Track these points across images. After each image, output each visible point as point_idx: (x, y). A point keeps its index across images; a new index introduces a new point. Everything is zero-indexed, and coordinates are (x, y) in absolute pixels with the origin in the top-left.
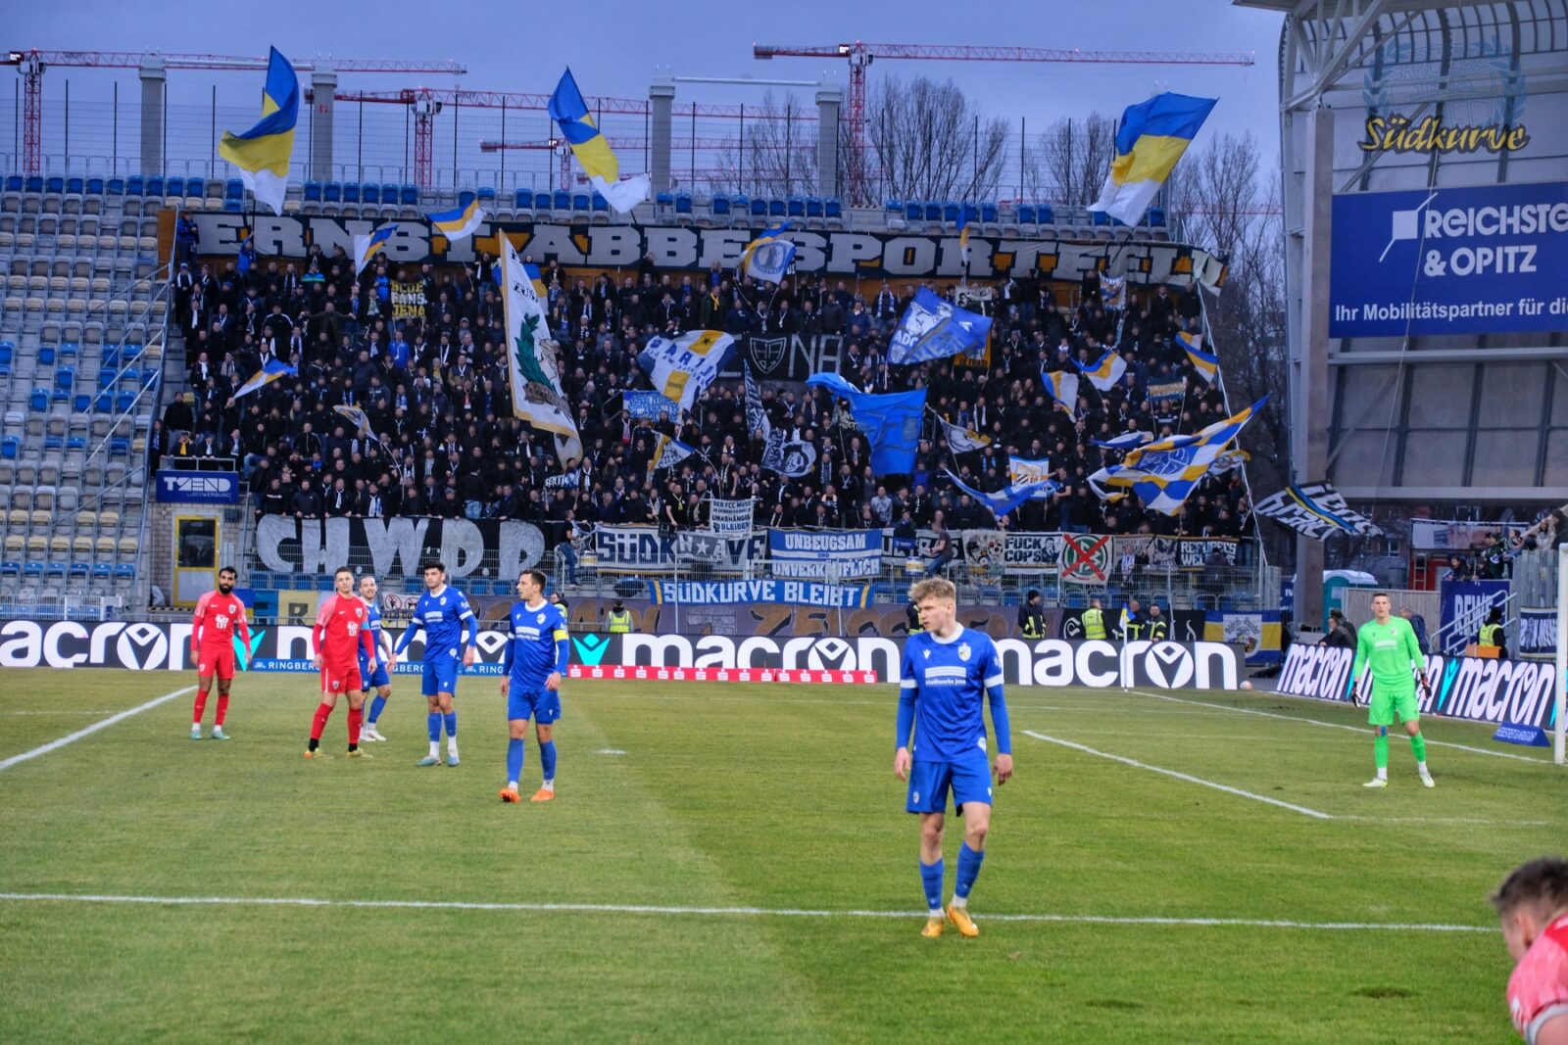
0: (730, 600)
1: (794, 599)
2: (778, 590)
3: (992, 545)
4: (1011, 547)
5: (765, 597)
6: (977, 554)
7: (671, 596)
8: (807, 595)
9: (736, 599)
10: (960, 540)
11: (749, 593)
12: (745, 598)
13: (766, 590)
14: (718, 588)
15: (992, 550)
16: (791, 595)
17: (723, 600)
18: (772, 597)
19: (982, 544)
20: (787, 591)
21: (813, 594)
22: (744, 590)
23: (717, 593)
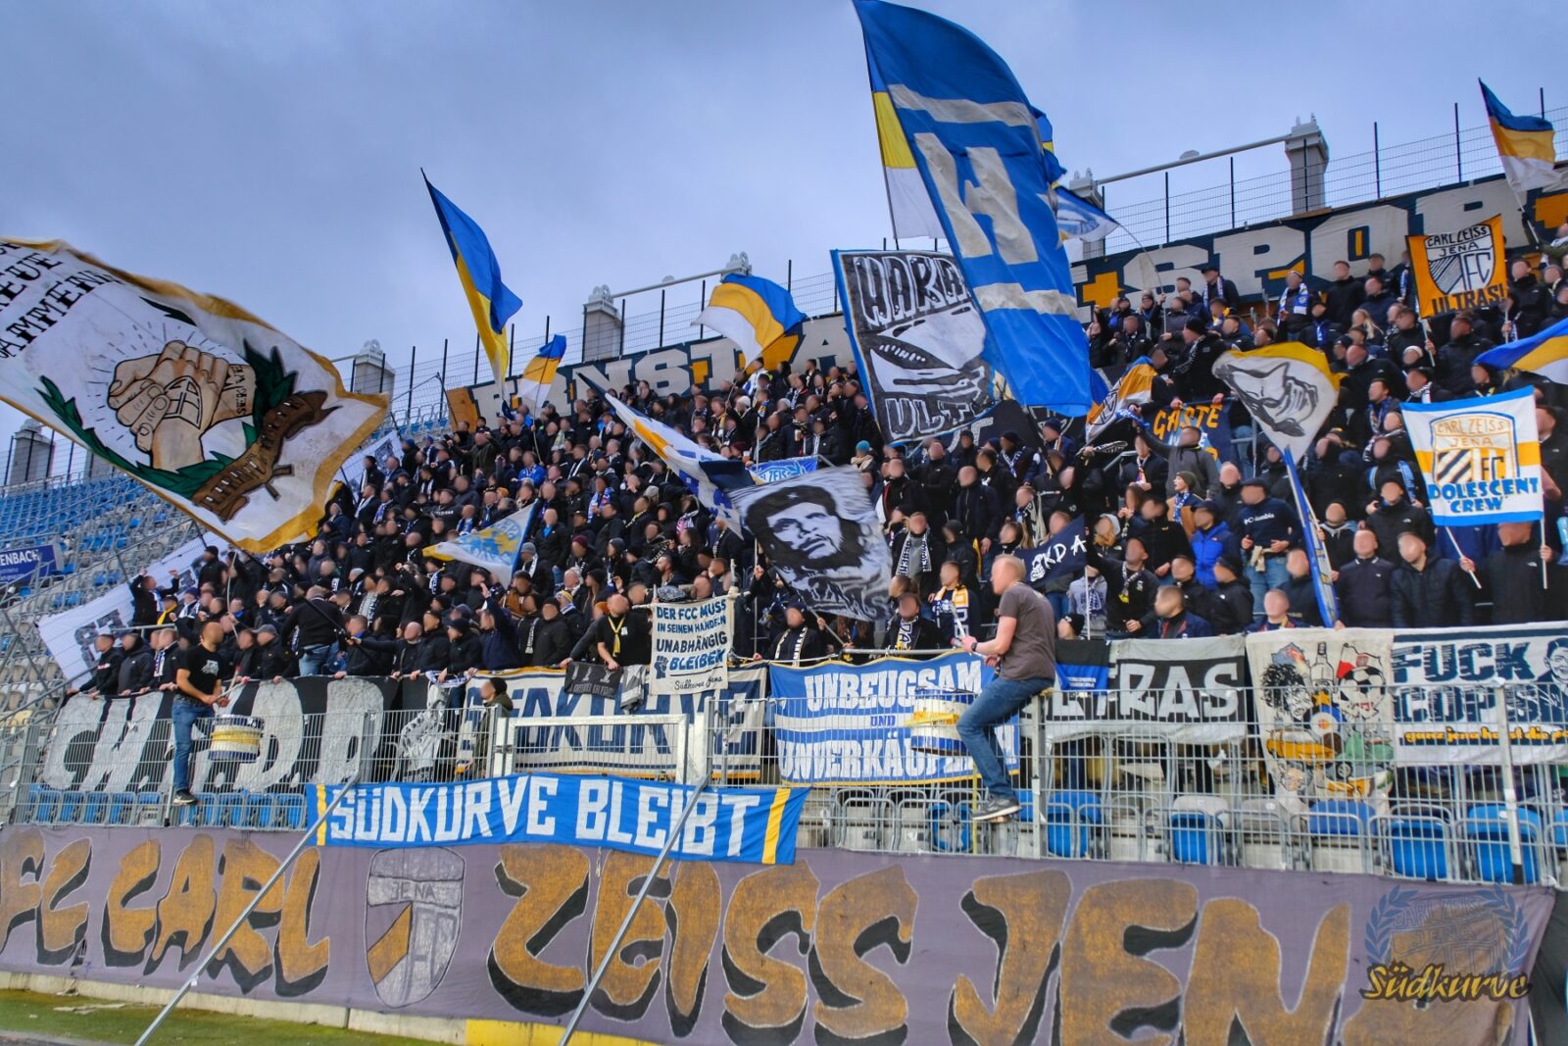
0: (453, 835)
1: (597, 833)
2: (563, 805)
3: (1346, 673)
4: (1416, 676)
5: (533, 828)
6: (1299, 701)
7: (341, 821)
8: (629, 823)
9: (467, 833)
10: (1243, 663)
11: (495, 814)
12: (485, 829)
13: (537, 805)
14: (434, 798)
15: (1349, 687)
16: (591, 823)
17: (441, 835)
18: (549, 828)
19: (1314, 671)
20: (584, 807)
21: (646, 816)
22: (486, 806)
23: (430, 814)
